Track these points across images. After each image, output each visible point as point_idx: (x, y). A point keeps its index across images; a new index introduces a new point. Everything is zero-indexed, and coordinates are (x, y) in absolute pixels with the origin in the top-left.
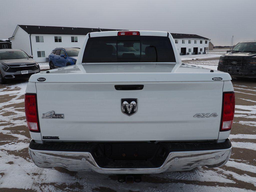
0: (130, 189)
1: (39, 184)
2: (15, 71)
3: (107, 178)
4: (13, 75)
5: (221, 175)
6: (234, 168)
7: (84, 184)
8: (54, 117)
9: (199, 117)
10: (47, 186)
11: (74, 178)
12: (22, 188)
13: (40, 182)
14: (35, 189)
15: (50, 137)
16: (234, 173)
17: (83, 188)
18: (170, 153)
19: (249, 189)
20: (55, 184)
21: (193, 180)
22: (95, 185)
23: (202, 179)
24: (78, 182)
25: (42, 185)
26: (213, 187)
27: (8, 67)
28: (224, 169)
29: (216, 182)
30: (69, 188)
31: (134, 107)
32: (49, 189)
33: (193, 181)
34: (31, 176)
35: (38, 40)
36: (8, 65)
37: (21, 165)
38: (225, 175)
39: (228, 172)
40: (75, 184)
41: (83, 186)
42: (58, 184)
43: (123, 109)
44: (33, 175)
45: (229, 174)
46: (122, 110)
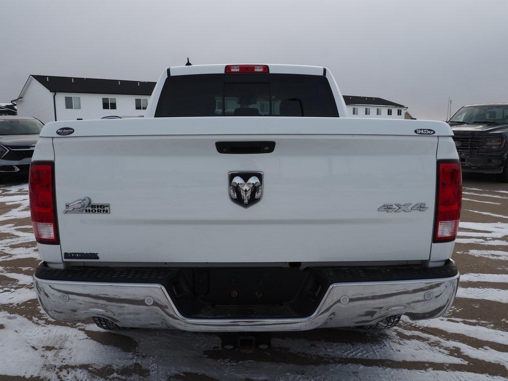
0: (247, 376)
1: (55, 366)
2: (20, 159)
3: (200, 355)
4: (16, 166)
5: (437, 348)
6: (462, 335)
7: (150, 367)
8: (89, 210)
9: (389, 210)
10: (73, 371)
11: (130, 355)
12: (19, 374)
13: (58, 364)
14: (46, 378)
15: (79, 254)
16: (464, 345)
17: (149, 375)
18: (331, 287)
19: (497, 375)
20: (90, 367)
21: (379, 358)
22: (173, 368)
23: (398, 357)
24: (138, 363)
25: (61, 369)
26: (421, 371)
27: (7, 149)
28: (442, 338)
29: (427, 363)
30: (119, 374)
31: (255, 189)
32: (76, 377)
33: (380, 361)
34: (40, 351)
35: (69, 104)
36: (7, 146)
37: (20, 330)
38: (445, 349)
39: (452, 344)
40: (131, 366)
41: (148, 371)
42: (97, 367)
43: (232, 194)
44: (44, 349)
45: (453, 347)
46: (230, 195)
